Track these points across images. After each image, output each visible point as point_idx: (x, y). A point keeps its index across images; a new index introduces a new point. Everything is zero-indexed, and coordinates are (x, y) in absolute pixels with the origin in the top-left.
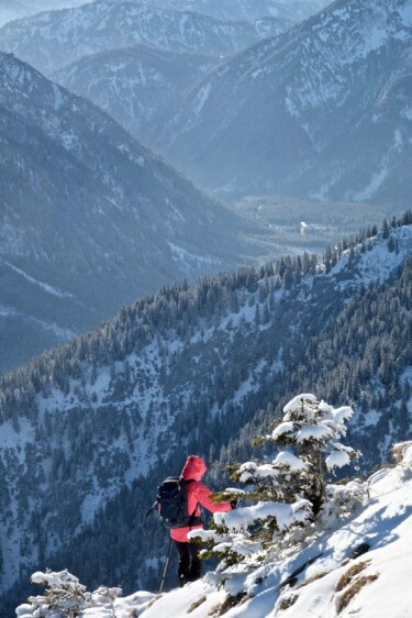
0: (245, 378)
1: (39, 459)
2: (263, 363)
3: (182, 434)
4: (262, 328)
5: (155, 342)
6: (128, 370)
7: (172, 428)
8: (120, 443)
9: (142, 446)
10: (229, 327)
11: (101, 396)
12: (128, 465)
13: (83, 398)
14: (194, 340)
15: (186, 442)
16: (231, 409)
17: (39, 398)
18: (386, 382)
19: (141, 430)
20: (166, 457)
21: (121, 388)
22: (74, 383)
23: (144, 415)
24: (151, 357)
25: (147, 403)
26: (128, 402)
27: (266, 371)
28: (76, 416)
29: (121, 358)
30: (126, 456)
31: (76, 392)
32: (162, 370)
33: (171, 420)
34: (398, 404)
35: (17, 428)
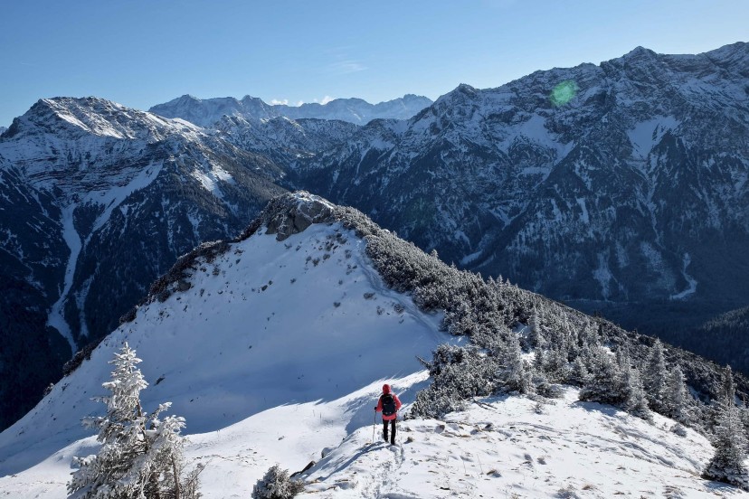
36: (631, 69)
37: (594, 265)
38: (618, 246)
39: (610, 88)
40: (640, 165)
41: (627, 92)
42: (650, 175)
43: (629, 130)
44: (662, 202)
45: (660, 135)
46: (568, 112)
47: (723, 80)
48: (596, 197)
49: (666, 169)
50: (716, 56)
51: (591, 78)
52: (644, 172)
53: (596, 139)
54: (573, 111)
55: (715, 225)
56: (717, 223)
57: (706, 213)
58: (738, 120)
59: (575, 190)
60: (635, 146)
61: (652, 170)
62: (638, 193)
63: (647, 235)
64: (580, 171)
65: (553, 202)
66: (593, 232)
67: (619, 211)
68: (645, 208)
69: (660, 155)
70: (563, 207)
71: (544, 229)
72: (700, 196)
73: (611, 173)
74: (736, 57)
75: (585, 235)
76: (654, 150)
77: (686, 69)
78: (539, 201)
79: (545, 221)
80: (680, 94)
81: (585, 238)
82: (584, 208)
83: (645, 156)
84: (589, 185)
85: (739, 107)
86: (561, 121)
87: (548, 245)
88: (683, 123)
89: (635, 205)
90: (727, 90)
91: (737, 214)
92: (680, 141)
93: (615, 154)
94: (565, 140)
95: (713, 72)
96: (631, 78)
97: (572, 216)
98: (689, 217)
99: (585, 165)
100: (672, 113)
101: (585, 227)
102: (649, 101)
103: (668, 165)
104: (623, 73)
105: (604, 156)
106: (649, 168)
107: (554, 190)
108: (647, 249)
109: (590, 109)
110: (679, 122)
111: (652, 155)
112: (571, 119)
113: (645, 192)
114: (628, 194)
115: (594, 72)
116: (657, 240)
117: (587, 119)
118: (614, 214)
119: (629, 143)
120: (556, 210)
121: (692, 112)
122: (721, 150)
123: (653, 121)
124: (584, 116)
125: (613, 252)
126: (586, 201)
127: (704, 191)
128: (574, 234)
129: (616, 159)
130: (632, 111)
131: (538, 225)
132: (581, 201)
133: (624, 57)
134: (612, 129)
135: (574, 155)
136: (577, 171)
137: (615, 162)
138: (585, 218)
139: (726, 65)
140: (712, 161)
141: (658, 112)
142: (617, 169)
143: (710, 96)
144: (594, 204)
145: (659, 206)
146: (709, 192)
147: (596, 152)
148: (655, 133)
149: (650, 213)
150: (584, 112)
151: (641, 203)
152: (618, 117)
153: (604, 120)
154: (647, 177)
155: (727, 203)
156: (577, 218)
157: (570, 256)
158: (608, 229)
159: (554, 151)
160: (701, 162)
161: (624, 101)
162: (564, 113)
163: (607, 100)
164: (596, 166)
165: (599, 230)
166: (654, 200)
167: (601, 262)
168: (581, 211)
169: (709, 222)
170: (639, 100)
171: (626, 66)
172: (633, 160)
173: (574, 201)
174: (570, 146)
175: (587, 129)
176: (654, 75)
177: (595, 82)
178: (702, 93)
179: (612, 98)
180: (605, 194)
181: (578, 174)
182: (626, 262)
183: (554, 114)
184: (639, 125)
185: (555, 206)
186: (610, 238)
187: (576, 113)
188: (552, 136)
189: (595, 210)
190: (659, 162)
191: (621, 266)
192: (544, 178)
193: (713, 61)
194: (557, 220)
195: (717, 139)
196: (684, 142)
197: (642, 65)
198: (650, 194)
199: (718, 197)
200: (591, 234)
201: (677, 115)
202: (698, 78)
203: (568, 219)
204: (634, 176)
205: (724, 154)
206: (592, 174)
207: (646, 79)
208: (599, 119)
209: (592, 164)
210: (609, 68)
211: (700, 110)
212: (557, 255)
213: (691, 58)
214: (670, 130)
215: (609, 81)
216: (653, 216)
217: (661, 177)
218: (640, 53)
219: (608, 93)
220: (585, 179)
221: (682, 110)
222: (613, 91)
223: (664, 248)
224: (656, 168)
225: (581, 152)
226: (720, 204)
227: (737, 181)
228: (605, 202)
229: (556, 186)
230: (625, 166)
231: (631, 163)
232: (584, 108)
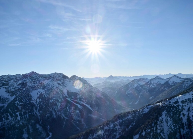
0: (130, 125)
1: (105, 135)
2: (132, 123)
3: (123, 132)
4: (132, 119)
5: (118, 120)
6: (115, 124)
7: (121, 131)
8: (115, 133)
9: (118, 134)
10: (127, 118)
11: (112, 127)
12: (116, 136)
13: (110, 127)
14: (123, 120)
15: (123, 133)
16: (129, 129)
17: (104, 127)
18: (150, 125)
19: (117, 132)
20: (121, 135)
21: (114, 126)
22: (108, 125)
23: (117, 130)
24: (118, 122)
25: (118, 128)
26: (115, 128)
27: (133, 124)
28: (109, 130)
29: (114, 122)
30: (115, 135)
31: (109, 127)
32: (119, 124)
33: (121, 130)
34: (152, 128)
35: (102, 131)
36: (31, 77)
37: (22, 133)
38: (29, 126)
39: (25, 81)
40: (34, 102)
41: (30, 83)
42: (37, 105)
43: (31, 93)
44: (41, 112)
45: (39, 94)
46: (13, 87)
47: (53, 81)
48: (22, 112)
49: (41, 103)
50: (51, 75)
51: (20, 78)
52: (35, 104)
53: (22, 95)
54: (14, 87)
55: (54, 117)
56: (55, 117)
57: (52, 114)
58: (57, 90)
59: (16, 110)
60: (33, 97)
61: (38, 103)
62: (34, 110)
63: (37, 122)
64: (17, 104)
65: (8, 114)
66: (22, 123)
67: (29, 115)
68: (36, 114)
69: (40, 99)
70: (12, 116)
71: (5, 123)
72: (50, 110)
73: (26, 104)
74: (55, 76)
75: (19, 124)
76: (38, 98)
77: (44, 78)
78: (4, 115)
79: (5, 121)
80: (44, 84)
81: (19, 125)
82: (19, 116)
83: (36, 100)
84: (20, 108)
85: (57, 87)
86: (11, 90)
87: (7, 129)
88: (45, 91)
89: (34, 113)
90: (54, 83)
91: (59, 114)
92: (44, 95)
93: (27, 99)
94: (12, 96)
95: (51, 79)
96: (31, 79)
97: (15, 118)
98: (48, 115)
99: (19, 103)
100: (42, 88)
101: (19, 121)
102: (36, 85)
103: (42, 102)
104: (29, 77)
105: (24, 100)
106: (37, 103)
107: (9, 111)
108: (38, 126)
109: (20, 87)
110: (44, 91)
111: (37, 99)
112: (14, 89)
113: (36, 109)
114: (32, 110)
115: (21, 77)
116: (40, 123)
117: (19, 89)
118: (28, 117)
119: (31, 96)
120: (9, 117)
121: (47, 88)
122: (54, 98)
123: (37, 90)
124: (18, 88)
125: (28, 128)
126: (19, 113)
127: (51, 108)
128: (16, 124)
129: (28, 101)
130: (32, 88)
131: (3, 122)
132: (18, 114)
133: (29, 73)
134: (26, 92)
135: (15, 100)
136: (16, 104)
137: (27, 101)
138: (19, 118)
139: (53, 77)
140: (52, 100)
141: (38, 88)
142: (28, 103)
143: (50, 84)
144: (22, 114)
145: (40, 113)
146: (52, 108)
147: (22, 99)
148: (38, 93)
149: (38, 115)
150: (18, 87)
151: (35, 113)
152: (28, 89)
153: (24, 89)
154: (36, 105)
155: (56, 111)
156: (16, 119)
157: (14, 131)
158: (26, 121)
159: (8, 99)
160: (50, 101)
161: (29, 85)
162: (11, 88)
163: (24, 84)
164: (22, 103)
165: (23, 122)
166: (39, 111)
167: (25, 132)
168: (18, 117)
169: (53, 116)
170: (33, 85)
171: (29, 76)
172: (32, 101)
173: (15, 114)
174: (14, 97)
175: (19, 92)
176: (37, 78)
177: (21, 79)
178: (48, 84)
179: (26, 84)
180: (25, 111)
181: (17, 105)
182: (32, 131)
183: (8, 88)
184: (33, 91)
185: (9, 116)
186: (27, 124)
187: (15, 88)
188: (8, 94)
189: (22, 116)
190: (39, 101)
191: (31, 132)
192: (5, 107)
193: (50, 76)
194: (10, 120)
195: (53, 95)
196: (45, 96)
197: (33, 76)
198: (38, 110)
199: (54, 110)
200: (21, 123)
201: (43, 89)
202: (47, 80)
203: (14, 120)
204: (33, 105)
205: (55, 99)
206: (21, 105)
207: (35, 79)
208: (22, 89)
209: (21, 102)
210: (25, 76)
211: (49, 88)
212: (10, 132)
213: (45, 75)
214: (42, 92)
215: (25, 79)
216: (39, 116)
217: (40, 105)
218: (33, 73)
219: (25, 82)
220: (19, 107)
221: (44, 88)
222: (26, 82)
223: (42, 125)
224: (39, 103)
225: (17, 99)
226: (55, 111)
227: (58, 105)
228: (25, 113)
229: (9, 109)
230: (30, 102)
231: (32, 102)
232: (18, 86)
